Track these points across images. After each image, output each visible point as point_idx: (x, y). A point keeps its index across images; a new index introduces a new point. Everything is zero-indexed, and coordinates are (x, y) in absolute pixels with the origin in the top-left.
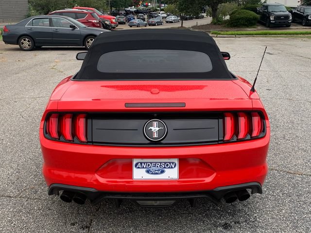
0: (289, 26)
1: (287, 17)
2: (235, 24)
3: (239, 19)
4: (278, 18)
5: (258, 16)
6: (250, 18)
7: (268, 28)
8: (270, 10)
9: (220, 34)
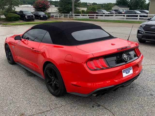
0: (34, 20)
1: (32, 16)
2: (9, 20)
3: (11, 18)
4: (29, 16)
5: (19, 16)
6: (16, 17)
7: (25, 21)
8: (24, 13)
9: (7, 25)
